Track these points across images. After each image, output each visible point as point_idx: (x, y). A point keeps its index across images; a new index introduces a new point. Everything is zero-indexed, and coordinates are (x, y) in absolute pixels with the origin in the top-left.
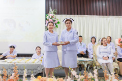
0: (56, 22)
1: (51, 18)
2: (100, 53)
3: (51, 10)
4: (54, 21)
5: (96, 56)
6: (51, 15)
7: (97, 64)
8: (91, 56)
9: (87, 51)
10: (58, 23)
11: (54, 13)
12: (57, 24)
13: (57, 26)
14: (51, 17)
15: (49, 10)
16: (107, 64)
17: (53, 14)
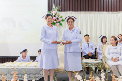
0: (60, 19)
1: (55, 16)
2: (109, 54)
3: (54, 6)
4: (58, 19)
6: (53, 12)
10: (62, 20)
11: (58, 10)
12: (61, 22)
13: (61, 24)
14: (54, 14)
15: (52, 7)
16: (117, 66)
17: (56, 11)
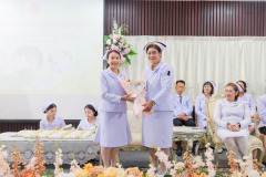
0: (126, 51)
1: (117, 44)
2: (222, 116)
3: (115, 26)
4: (123, 49)
5: (211, 122)
6: (115, 36)
7: (216, 140)
8: (202, 122)
9: (193, 113)
10: (131, 53)
11: (123, 33)
12: (129, 57)
13: (128, 60)
14: (115, 41)
15: (111, 27)
16: (236, 139)
17: (119, 35)
